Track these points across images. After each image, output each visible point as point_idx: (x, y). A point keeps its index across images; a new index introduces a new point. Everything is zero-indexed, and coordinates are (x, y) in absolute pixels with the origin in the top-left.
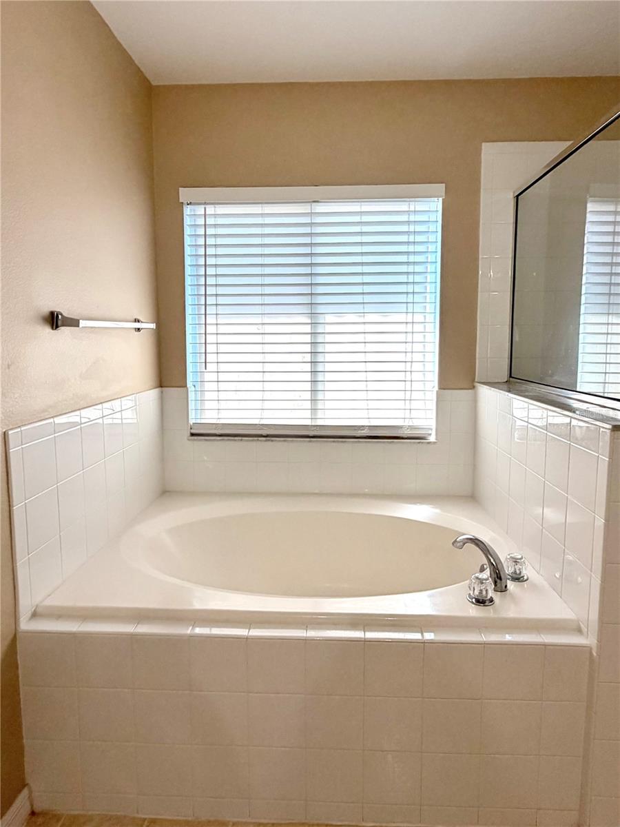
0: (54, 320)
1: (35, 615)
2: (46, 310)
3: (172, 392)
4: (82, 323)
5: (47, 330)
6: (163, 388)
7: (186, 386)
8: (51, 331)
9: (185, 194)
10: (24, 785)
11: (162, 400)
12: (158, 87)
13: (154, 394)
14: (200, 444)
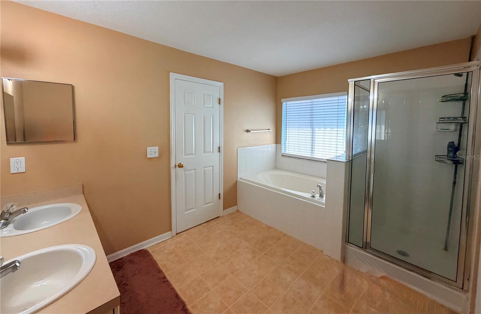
0: (248, 131)
1: (240, 179)
2: (246, 130)
3: (279, 145)
4: (251, 132)
5: (246, 132)
6: (277, 144)
7: (281, 144)
8: (247, 133)
9: (282, 100)
10: (237, 205)
11: (276, 146)
12: (279, 77)
13: (274, 145)
14: (284, 158)
